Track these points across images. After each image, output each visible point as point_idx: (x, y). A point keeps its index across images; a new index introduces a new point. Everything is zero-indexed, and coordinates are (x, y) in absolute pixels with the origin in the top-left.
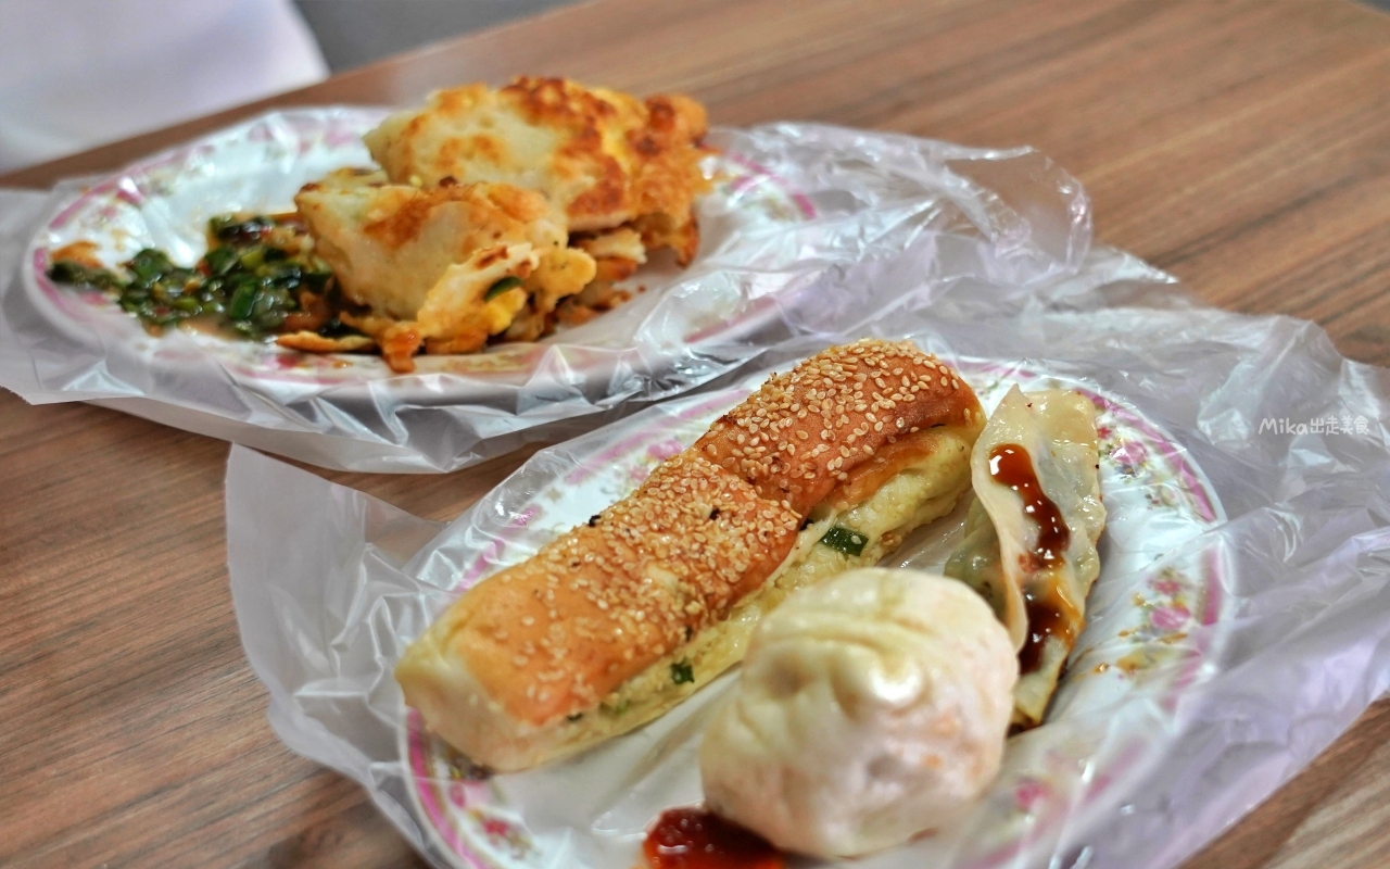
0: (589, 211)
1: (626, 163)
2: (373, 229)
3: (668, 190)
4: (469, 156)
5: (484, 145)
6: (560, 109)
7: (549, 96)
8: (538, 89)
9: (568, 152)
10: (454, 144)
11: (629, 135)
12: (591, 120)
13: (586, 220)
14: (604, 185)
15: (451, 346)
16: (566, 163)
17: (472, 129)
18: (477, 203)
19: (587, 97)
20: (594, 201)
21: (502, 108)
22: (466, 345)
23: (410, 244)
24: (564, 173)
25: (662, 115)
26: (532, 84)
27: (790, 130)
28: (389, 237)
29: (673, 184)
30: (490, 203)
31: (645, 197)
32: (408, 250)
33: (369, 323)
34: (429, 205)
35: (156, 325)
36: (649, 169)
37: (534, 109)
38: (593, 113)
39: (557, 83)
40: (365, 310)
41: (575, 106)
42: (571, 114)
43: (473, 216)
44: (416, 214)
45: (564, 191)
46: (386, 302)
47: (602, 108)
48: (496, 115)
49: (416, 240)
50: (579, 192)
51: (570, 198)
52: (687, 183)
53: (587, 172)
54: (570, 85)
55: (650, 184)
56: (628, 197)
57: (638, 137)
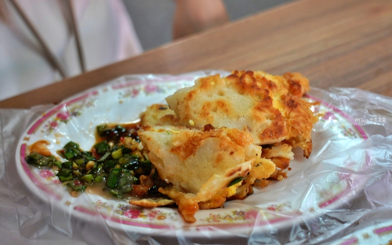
0: (270, 137)
1: (283, 112)
2: (175, 150)
3: (302, 125)
4: (215, 110)
5: (221, 104)
6: (253, 87)
7: (247, 80)
8: (243, 77)
9: (259, 109)
10: (209, 104)
11: (283, 98)
12: (267, 91)
13: (268, 141)
14: (275, 124)
15: (210, 206)
16: (258, 113)
17: (216, 97)
18: (223, 139)
19: (264, 79)
20: (271, 132)
21: (228, 86)
22: (217, 205)
23: (192, 156)
24: (258, 119)
25: (296, 87)
26: (240, 74)
27: (346, 91)
28: (182, 153)
29: (304, 122)
30: (228, 138)
31: (293, 128)
32: (191, 160)
33: (172, 193)
34: (201, 139)
35: (74, 190)
36: (293, 114)
37: (242, 87)
38: (267, 88)
39: (251, 73)
40: (170, 185)
41: (259, 84)
42: (258, 89)
43: (221, 145)
44: (195, 143)
45: (258, 127)
46: (180, 182)
47: (271, 85)
48: (225, 89)
49: (194, 155)
50: (265, 128)
51: (261, 131)
52: (310, 121)
53: (267, 118)
54: (256, 74)
55: (294, 122)
56: (285, 129)
57: (287, 99)
